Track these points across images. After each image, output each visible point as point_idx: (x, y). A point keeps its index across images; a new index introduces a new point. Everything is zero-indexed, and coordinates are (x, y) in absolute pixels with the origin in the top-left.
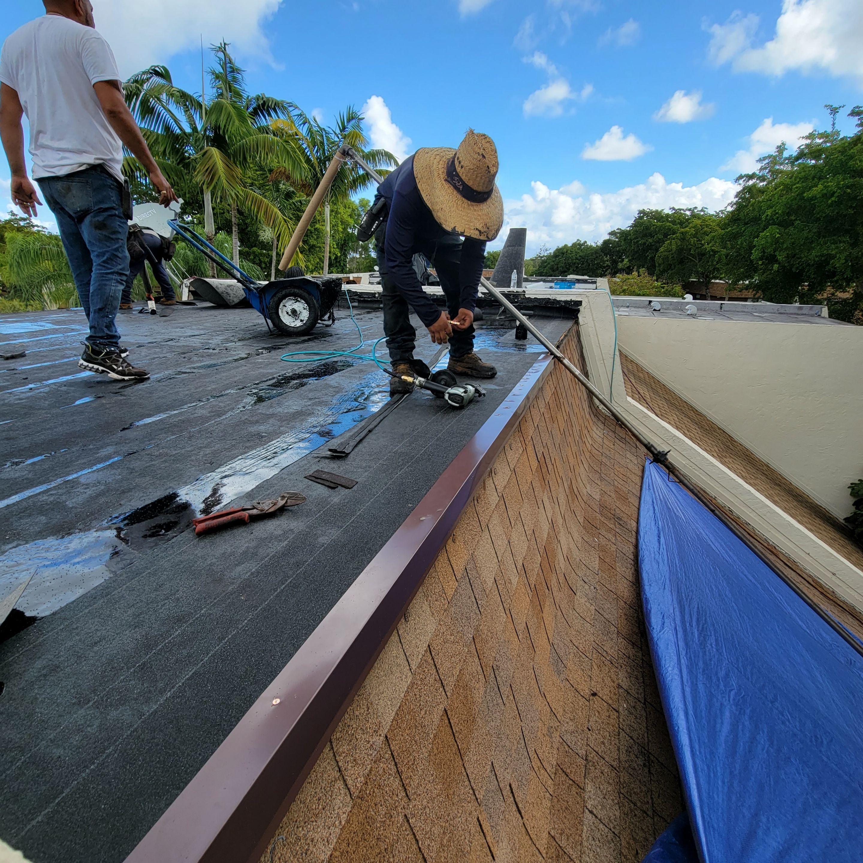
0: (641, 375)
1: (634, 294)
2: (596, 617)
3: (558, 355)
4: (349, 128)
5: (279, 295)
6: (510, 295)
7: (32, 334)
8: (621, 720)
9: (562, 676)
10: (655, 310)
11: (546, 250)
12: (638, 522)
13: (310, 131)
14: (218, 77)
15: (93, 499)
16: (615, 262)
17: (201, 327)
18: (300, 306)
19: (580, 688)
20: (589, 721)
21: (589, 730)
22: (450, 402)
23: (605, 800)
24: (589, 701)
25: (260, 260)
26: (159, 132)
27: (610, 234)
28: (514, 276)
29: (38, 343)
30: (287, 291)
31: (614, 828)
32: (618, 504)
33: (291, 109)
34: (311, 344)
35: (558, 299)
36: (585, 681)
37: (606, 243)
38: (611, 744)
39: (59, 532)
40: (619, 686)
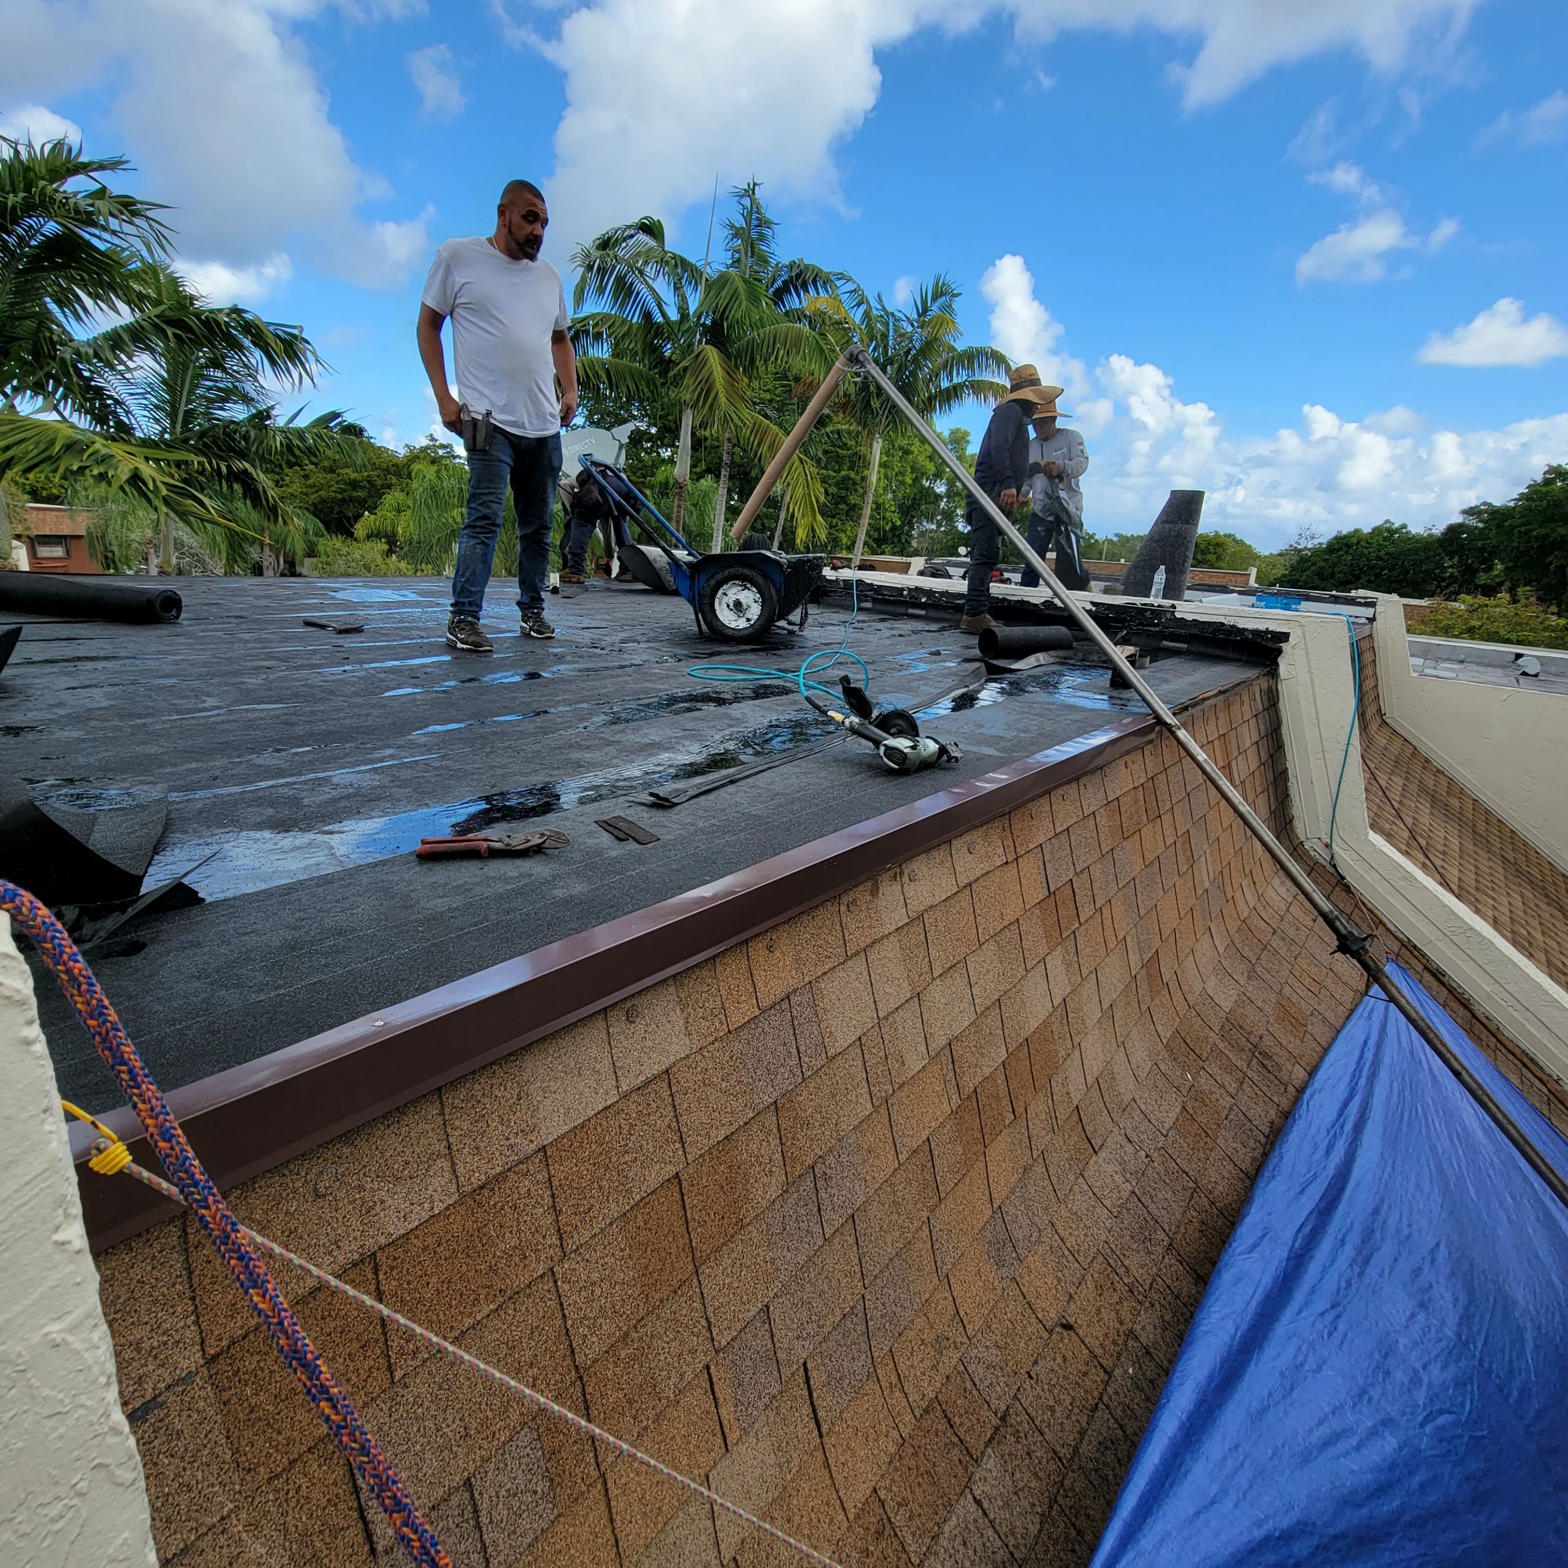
0: (1455, 803)
1: (1493, 637)
2: (1129, 1206)
3: (1169, 721)
4: (935, 309)
5: (719, 576)
6: (1146, 610)
7: (386, 605)
8: (1110, 1390)
9: (1005, 1272)
10: (1524, 674)
11: (1313, 538)
12: (1311, 1074)
13: (867, 314)
14: (737, 233)
15: (334, 801)
16: (1473, 572)
17: (607, 617)
18: (749, 597)
19: (1038, 1304)
20: (1036, 1362)
21: (1031, 1377)
22: (885, 760)
23: (1015, 1498)
24: (1051, 1332)
25: (763, 524)
26: (635, 320)
27: (1464, 512)
28: (1160, 577)
29: (388, 618)
30: (732, 571)
31: (1017, 1547)
32: (1275, 1028)
33: (839, 283)
34: (751, 656)
35: (1240, 626)
36: (1056, 1298)
37: (1453, 530)
38: (1068, 1417)
39: (278, 827)
40: (1131, 1334)
